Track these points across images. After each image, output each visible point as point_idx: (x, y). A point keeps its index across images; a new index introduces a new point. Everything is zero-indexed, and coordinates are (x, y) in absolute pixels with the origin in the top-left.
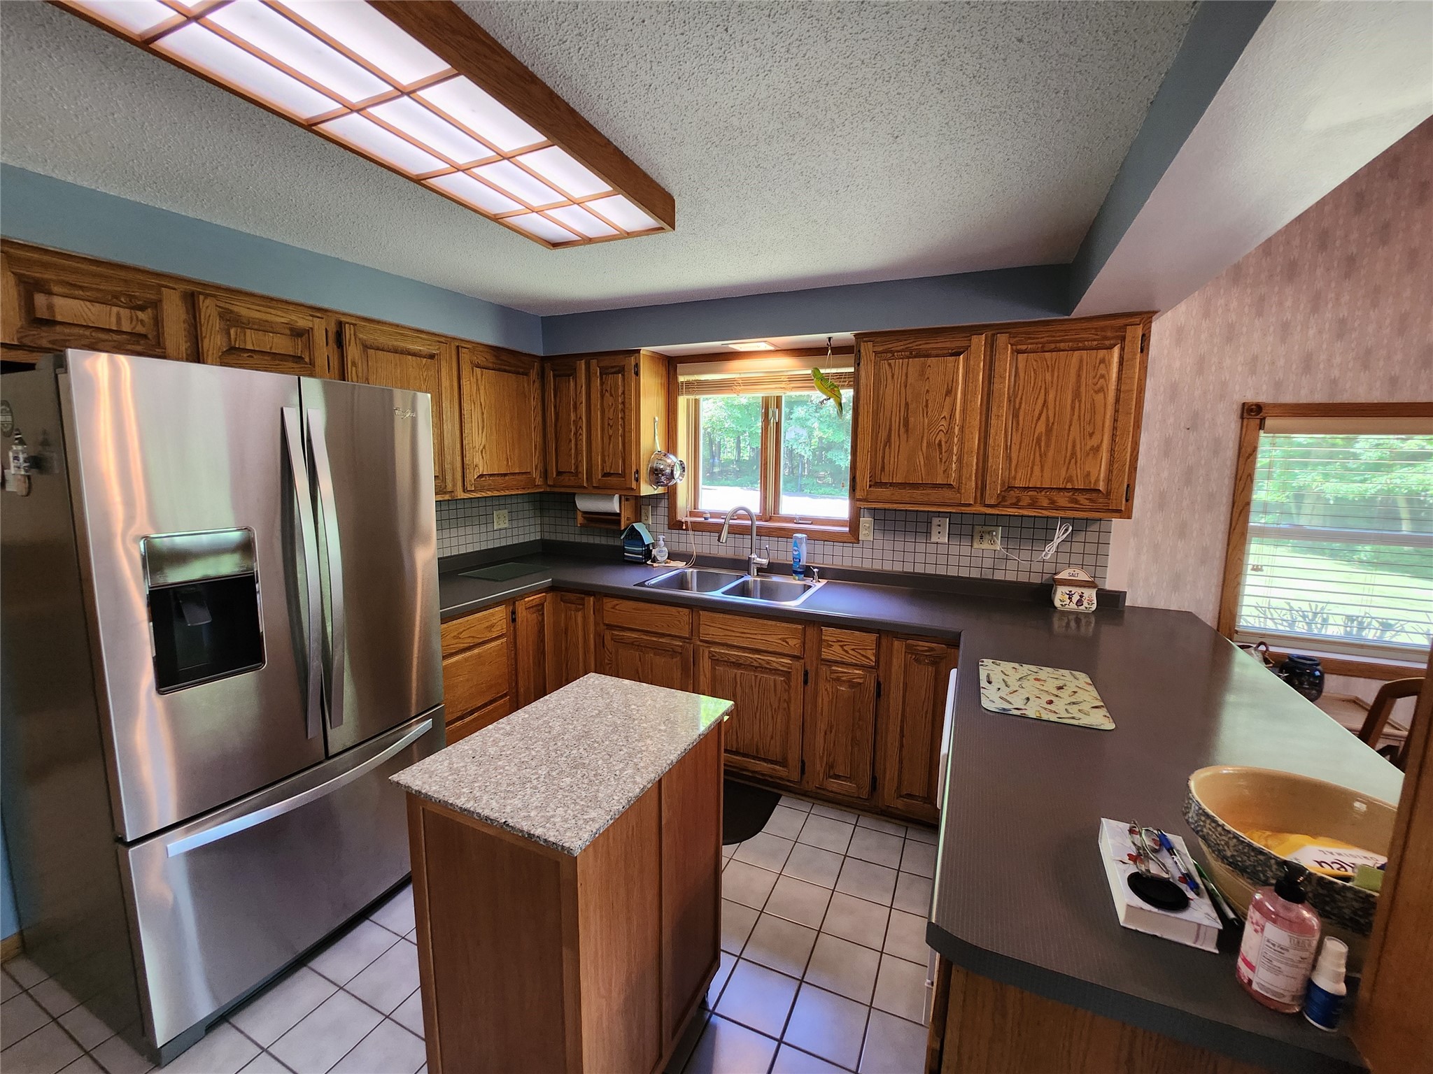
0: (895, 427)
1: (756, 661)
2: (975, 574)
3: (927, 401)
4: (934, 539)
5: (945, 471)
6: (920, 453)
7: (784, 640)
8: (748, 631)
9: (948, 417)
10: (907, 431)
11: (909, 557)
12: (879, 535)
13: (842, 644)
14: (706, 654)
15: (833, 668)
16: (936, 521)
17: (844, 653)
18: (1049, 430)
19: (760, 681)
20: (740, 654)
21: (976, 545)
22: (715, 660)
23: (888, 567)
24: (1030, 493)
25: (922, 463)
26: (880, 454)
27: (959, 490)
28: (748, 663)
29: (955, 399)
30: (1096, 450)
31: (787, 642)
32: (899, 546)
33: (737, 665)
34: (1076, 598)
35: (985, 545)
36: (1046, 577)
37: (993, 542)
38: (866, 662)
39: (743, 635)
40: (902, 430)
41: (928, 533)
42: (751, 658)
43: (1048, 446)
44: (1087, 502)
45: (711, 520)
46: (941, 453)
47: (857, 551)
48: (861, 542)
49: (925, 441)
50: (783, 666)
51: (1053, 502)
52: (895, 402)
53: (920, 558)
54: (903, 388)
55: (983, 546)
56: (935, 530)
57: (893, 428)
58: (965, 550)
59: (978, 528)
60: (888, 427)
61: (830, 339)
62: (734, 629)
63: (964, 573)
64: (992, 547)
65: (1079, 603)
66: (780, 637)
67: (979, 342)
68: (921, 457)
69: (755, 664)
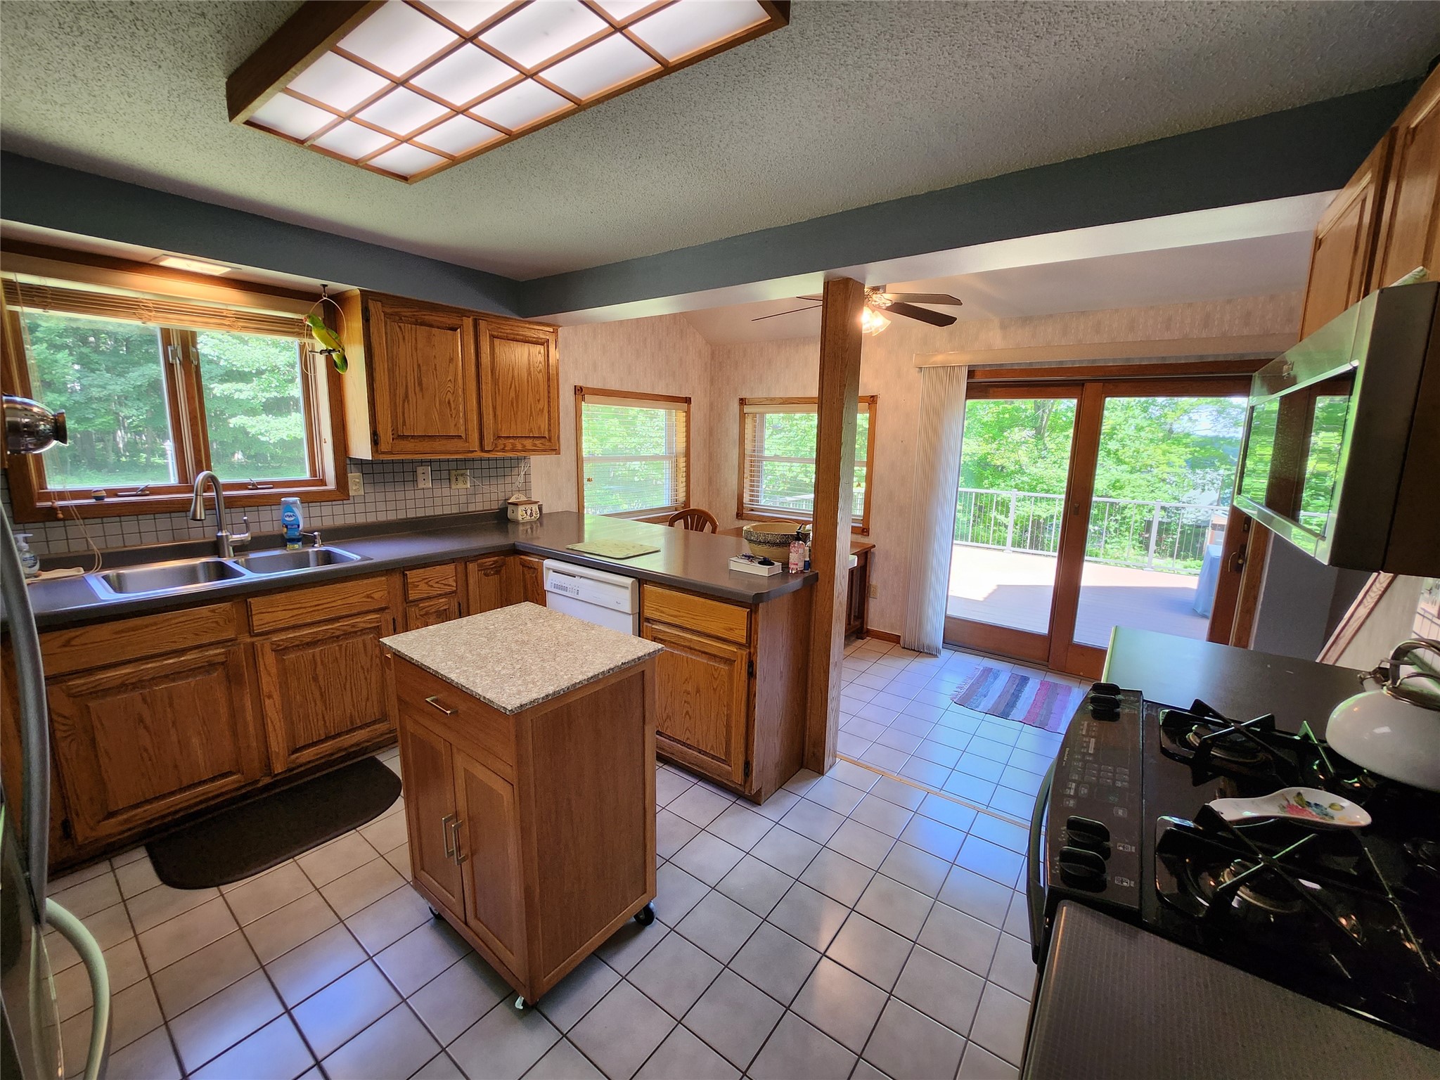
0: (411, 385)
1: (339, 630)
2: (455, 510)
3: (435, 365)
4: (421, 485)
5: (455, 425)
6: (435, 409)
7: (368, 596)
8: (325, 601)
9: (453, 381)
10: (421, 390)
11: (401, 505)
12: (370, 489)
13: (426, 581)
14: (267, 649)
15: (421, 605)
16: (420, 470)
17: (430, 588)
18: (517, 396)
19: (346, 650)
20: (315, 630)
21: (453, 487)
22: (280, 651)
23: (382, 517)
24: (511, 441)
25: (437, 417)
26: (400, 410)
27: (466, 441)
28: (329, 635)
29: (457, 365)
30: (542, 410)
31: (372, 598)
32: (390, 496)
33: (313, 643)
34: (529, 512)
35: (461, 485)
36: (500, 502)
37: (465, 483)
38: (448, 589)
39: (317, 608)
40: (417, 389)
41: (415, 481)
42: (332, 629)
43: (517, 407)
44: (540, 445)
45: (107, 500)
46: (451, 410)
47: (349, 508)
48: (352, 499)
49: (437, 399)
50: (370, 623)
51: (524, 446)
52: (408, 362)
53: (410, 504)
54: (414, 352)
55: (458, 487)
56: (420, 477)
57: (409, 384)
58: (446, 492)
59: (453, 472)
60: (404, 384)
61: (324, 286)
62: (303, 605)
63: (447, 511)
64: (465, 486)
65: (531, 515)
66: (363, 595)
67: (468, 322)
68: (436, 413)
69: (338, 633)
